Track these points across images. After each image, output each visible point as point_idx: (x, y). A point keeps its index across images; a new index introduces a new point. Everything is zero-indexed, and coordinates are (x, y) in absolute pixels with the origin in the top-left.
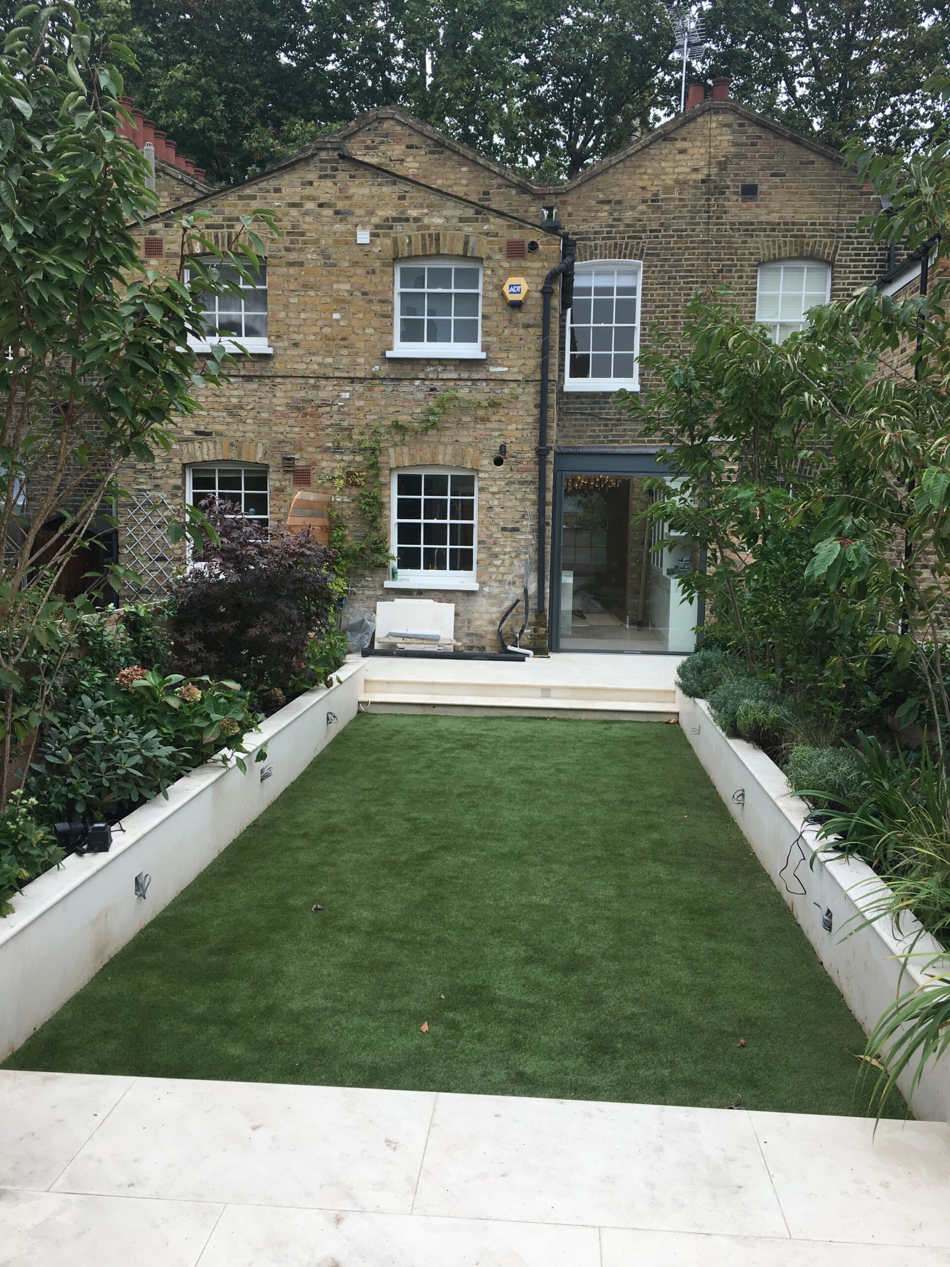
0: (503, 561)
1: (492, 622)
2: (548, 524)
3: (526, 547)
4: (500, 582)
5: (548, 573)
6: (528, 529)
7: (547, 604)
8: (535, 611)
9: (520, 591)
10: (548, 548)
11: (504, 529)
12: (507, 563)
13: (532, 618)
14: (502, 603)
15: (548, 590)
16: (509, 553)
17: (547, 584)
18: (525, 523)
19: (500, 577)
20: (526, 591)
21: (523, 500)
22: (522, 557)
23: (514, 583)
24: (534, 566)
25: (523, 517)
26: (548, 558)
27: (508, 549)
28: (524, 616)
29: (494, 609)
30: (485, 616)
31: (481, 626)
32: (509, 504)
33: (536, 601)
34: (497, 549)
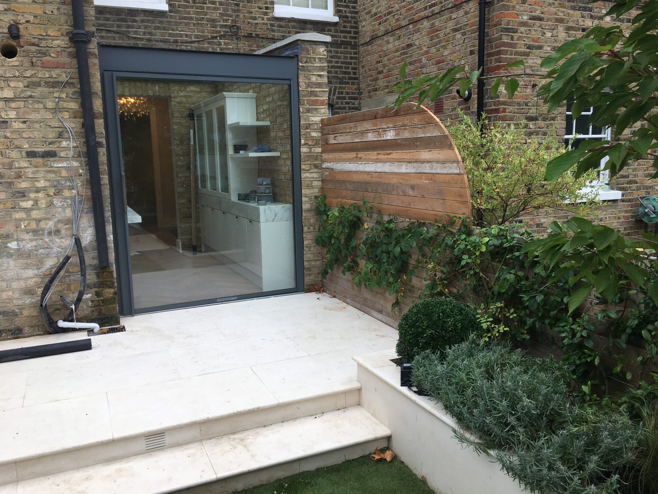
0: (36, 202)
1: (29, 292)
2: (100, 144)
3: (70, 179)
4: (35, 232)
5: (108, 214)
6: (71, 153)
7: (112, 256)
8: (95, 268)
9: (68, 242)
10: (105, 179)
11: (31, 154)
12: (43, 203)
13: (91, 277)
14: (41, 262)
15: (111, 237)
16: (44, 189)
17: (109, 228)
18: (64, 144)
19: (33, 225)
20: (78, 242)
21: (56, 110)
22: (67, 193)
23: (57, 232)
24: (87, 205)
25: (60, 135)
26: (106, 192)
27: (41, 184)
28: (78, 277)
29: (30, 273)
30: (15, 285)
31: (10, 299)
32: (33, 116)
33: (95, 254)
34: (24, 185)
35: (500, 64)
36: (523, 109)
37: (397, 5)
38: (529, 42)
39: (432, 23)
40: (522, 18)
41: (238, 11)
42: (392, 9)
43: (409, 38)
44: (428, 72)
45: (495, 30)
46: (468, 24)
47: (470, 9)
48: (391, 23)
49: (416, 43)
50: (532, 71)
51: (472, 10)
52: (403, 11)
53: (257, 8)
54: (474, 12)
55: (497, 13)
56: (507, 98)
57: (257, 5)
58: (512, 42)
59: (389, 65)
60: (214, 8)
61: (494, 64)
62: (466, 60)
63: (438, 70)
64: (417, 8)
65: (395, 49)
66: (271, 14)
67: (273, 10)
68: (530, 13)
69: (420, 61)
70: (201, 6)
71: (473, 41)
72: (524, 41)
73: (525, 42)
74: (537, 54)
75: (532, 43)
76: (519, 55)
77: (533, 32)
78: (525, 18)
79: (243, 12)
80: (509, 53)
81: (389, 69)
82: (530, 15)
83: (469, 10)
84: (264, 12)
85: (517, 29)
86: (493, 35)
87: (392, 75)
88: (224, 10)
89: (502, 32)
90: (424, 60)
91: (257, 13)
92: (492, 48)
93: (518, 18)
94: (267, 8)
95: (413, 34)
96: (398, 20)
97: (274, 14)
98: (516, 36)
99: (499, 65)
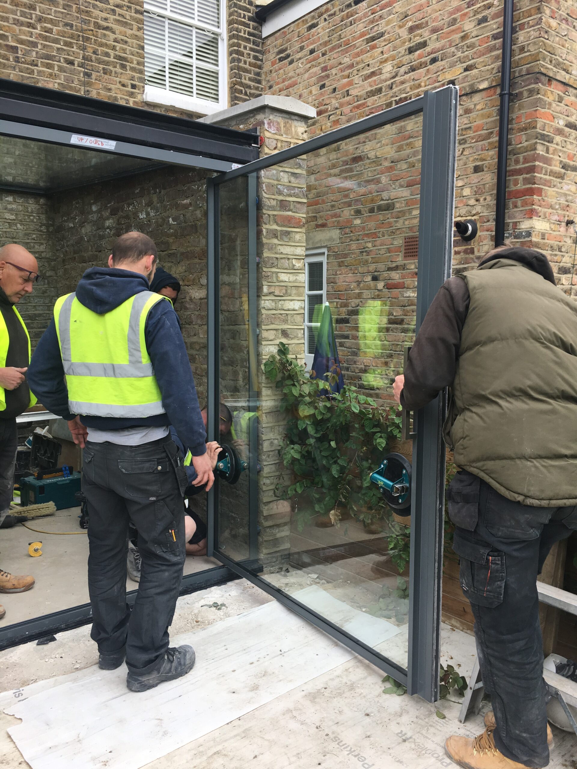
35: (533, 186)
36: (556, 255)
37: (334, 101)
38: (565, 159)
39: (401, 127)
40: (558, 123)
41: (89, 84)
42: (326, 107)
43: (357, 148)
44: (392, 198)
45: (524, 136)
46: (470, 128)
47: (475, 105)
48: (323, 127)
49: (369, 156)
50: (567, 201)
51: (478, 107)
52: (346, 109)
53: (118, 84)
54: (482, 109)
55: (529, 110)
56: (540, 238)
57: (118, 79)
58: (547, 155)
59: (318, 187)
60: (51, 75)
61: (520, 186)
62: (466, 180)
63: (411, 195)
64: (373, 104)
65: (329, 164)
66: (139, 96)
67: (144, 91)
68: (566, 118)
69: (378, 181)
70: (28, 68)
71: (480, 152)
72: (560, 157)
73: (561, 159)
74: (572, 178)
75: (567, 161)
76: (553, 177)
77: (569, 146)
78: (562, 123)
79: (96, 87)
80: (544, 172)
81: (318, 193)
82: (566, 121)
83: (473, 107)
84: (128, 91)
85: (553, 138)
86: (521, 143)
87: (324, 202)
88: (67, 79)
89: (537, 138)
90: (384, 179)
91: (118, 92)
92: (517, 162)
93: (553, 122)
94: (134, 86)
95: (364, 142)
96: (336, 122)
97: (144, 96)
98: (552, 146)
99: (531, 188)
